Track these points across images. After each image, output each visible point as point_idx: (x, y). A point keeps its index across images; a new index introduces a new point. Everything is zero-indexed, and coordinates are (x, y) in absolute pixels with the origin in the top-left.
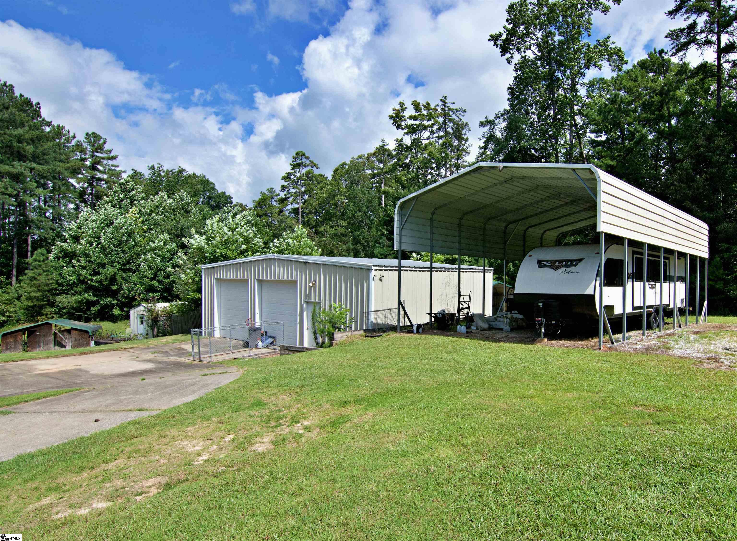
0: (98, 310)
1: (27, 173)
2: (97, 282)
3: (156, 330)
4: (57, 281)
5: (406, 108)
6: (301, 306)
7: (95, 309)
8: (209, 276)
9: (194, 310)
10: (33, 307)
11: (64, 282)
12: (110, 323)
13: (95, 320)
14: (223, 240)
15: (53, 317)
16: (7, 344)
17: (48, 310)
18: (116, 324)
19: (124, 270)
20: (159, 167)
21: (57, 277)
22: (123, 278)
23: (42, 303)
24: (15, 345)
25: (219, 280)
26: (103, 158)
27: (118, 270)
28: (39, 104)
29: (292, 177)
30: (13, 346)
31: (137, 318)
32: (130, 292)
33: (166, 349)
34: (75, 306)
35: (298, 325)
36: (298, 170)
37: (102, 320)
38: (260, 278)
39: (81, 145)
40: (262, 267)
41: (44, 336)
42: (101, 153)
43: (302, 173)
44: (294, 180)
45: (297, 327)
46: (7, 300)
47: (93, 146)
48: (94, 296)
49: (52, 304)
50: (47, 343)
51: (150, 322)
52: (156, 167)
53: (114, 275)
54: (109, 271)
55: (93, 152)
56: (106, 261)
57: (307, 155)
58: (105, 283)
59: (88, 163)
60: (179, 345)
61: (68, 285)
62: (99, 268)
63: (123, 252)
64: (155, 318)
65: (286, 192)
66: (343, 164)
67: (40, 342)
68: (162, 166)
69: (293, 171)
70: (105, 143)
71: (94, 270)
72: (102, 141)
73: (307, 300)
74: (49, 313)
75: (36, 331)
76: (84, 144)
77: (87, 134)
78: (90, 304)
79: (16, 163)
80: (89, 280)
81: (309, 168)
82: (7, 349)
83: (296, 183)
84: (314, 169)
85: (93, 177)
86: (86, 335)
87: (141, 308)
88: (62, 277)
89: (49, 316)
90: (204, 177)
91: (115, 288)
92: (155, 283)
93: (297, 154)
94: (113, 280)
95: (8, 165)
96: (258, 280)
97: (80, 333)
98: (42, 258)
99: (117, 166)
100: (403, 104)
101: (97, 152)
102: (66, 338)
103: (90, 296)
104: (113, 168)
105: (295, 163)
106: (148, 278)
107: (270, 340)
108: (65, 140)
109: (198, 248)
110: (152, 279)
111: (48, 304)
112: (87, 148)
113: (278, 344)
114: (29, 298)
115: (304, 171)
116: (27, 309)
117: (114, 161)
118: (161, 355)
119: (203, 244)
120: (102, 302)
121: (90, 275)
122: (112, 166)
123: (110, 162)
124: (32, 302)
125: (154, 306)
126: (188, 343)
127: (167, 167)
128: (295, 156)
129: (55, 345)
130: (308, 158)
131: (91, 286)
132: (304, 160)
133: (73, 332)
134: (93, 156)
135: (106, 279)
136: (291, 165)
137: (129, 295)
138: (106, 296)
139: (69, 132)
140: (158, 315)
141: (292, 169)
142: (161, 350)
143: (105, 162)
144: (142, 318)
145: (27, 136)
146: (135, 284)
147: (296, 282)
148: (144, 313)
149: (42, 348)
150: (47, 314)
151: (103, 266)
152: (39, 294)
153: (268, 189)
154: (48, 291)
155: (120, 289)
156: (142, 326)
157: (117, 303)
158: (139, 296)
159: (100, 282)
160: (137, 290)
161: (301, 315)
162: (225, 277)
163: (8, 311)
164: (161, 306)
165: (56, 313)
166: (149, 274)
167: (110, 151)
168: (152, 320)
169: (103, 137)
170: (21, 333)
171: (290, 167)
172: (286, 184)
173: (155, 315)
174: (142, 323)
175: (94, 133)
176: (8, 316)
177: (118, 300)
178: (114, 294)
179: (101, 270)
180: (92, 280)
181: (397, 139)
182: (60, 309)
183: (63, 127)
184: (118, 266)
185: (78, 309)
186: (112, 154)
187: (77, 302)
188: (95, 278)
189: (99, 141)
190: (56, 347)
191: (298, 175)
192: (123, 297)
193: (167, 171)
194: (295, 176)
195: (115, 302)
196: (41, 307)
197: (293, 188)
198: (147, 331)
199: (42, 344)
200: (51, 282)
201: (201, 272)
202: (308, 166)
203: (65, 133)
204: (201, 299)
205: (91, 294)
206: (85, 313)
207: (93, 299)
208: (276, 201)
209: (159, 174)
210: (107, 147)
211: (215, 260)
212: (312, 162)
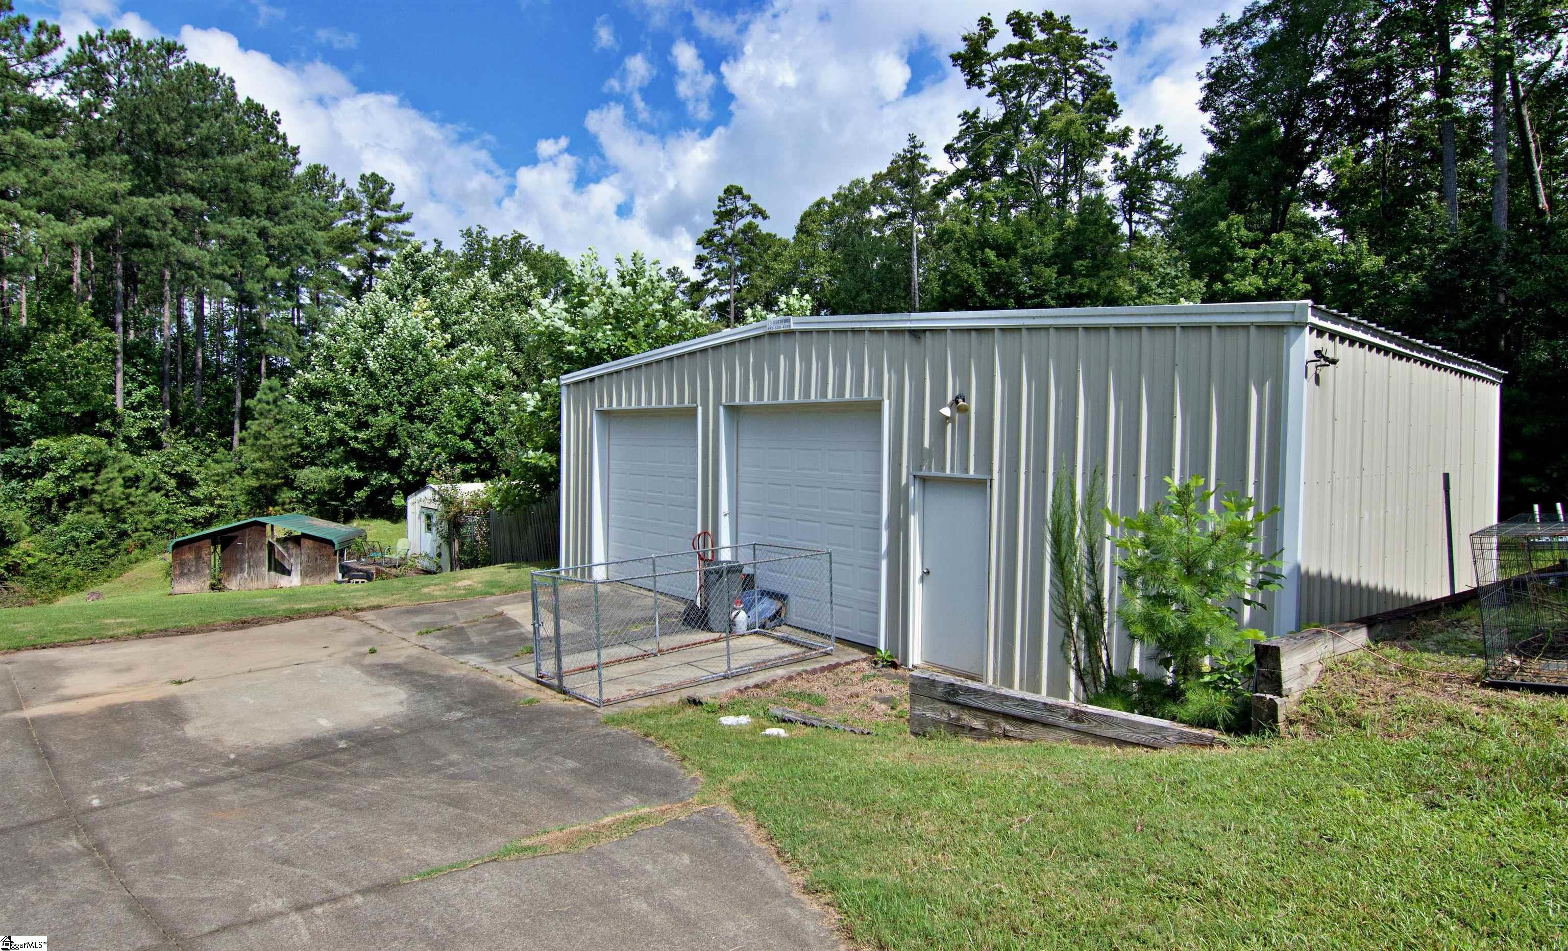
0: (368, 497)
1: (253, 238)
2: (364, 441)
3: (456, 545)
4: (300, 439)
5: (995, 32)
6: (899, 495)
7: (361, 495)
8: (579, 405)
9: (539, 499)
10: (261, 488)
11: (313, 443)
12: (388, 523)
13: (362, 517)
14: (611, 311)
15: (294, 509)
16: (182, 564)
17: (286, 495)
18: (398, 525)
19: (410, 418)
20: (479, 233)
21: (300, 434)
22: (410, 436)
23: (276, 481)
24: (197, 566)
25: (606, 415)
26: (389, 220)
27: (401, 418)
28: (277, 114)
29: (716, 239)
30: (193, 569)
31: (420, 518)
32: (422, 462)
33: (461, 618)
34: (327, 488)
35: (884, 564)
36: (728, 223)
37: (374, 516)
38: (737, 401)
39: (353, 197)
40: (745, 365)
41: (250, 548)
42: (386, 211)
43: (736, 229)
44: (721, 244)
45: (878, 569)
46: (218, 475)
47: (372, 197)
48: (360, 468)
49: (289, 483)
50: (254, 565)
51: (445, 525)
52: (475, 230)
53: (394, 428)
54: (385, 420)
55: (372, 210)
56: (379, 401)
57: (746, 192)
58: (377, 444)
59: (365, 231)
60: (499, 603)
61: (320, 447)
62: (366, 415)
63: (408, 383)
64: (455, 516)
65: (703, 270)
66: (819, 204)
67: (242, 562)
68: (484, 229)
69: (718, 227)
70: (391, 191)
71: (359, 420)
72: (387, 188)
73: (924, 473)
74: (288, 501)
75: (236, 537)
76: (357, 195)
77: (363, 177)
78: (352, 485)
79: (235, 220)
80: (351, 438)
81: (749, 218)
82: (182, 574)
83: (725, 251)
84: (759, 221)
85: (371, 255)
86: (328, 550)
87: (427, 494)
88: (308, 434)
89: (287, 507)
90: (557, 254)
91: (394, 453)
92: (469, 445)
93: (728, 191)
94: (391, 438)
95: (221, 222)
96: (727, 408)
97: (317, 544)
98: (271, 397)
99: (411, 235)
100: (989, 22)
101: (379, 209)
102: (290, 556)
103: (352, 469)
104: (404, 237)
105: (723, 209)
106: (455, 434)
107: (768, 606)
108: (328, 191)
109: (551, 334)
110: (463, 437)
111: (285, 484)
112: (361, 202)
113: (794, 619)
114: (256, 472)
115: (740, 224)
116: (251, 492)
117: (407, 224)
118: (442, 643)
119: (559, 323)
120: (373, 482)
121: (352, 428)
122: (403, 233)
123: (402, 228)
124: (258, 479)
125: (454, 489)
126: (523, 600)
127: (493, 233)
128: (722, 195)
129: (270, 569)
130: (748, 198)
131: (354, 449)
132: (740, 203)
133: (306, 543)
134: (371, 216)
135: (379, 436)
136: (715, 214)
137: (419, 468)
138: (380, 469)
139: (334, 177)
140: (461, 512)
141: (718, 222)
142: (447, 620)
143: (391, 227)
144: (429, 517)
145: (255, 171)
146: (431, 447)
147: (876, 407)
148: (433, 506)
149: (246, 575)
150: (283, 504)
151: (374, 410)
152: (268, 464)
153: (669, 270)
154: (286, 460)
155: (405, 455)
156: (429, 535)
157: (399, 484)
158: (437, 471)
159: (368, 441)
160: (434, 458)
161: (899, 527)
162: (624, 406)
163: (220, 495)
164: (468, 490)
165: (300, 501)
166: (459, 426)
167: (400, 207)
168: (449, 521)
169: (389, 180)
170: (209, 541)
171: (714, 219)
172: (705, 253)
173: (454, 510)
174: (429, 528)
175: (373, 174)
176: (221, 506)
177: (401, 478)
178: (395, 466)
179: (371, 419)
180: (356, 438)
181: (966, 113)
182: (306, 494)
183: (325, 169)
184: (401, 411)
185: (332, 494)
186: (405, 211)
187: (331, 480)
188: (361, 435)
189: (382, 188)
190: (273, 573)
191: (729, 233)
192: (411, 472)
193: (495, 239)
194: (723, 236)
195: (395, 481)
196: (276, 489)
197: (718, 262)
198: (439, 547)
199: (246, 565)
200: (289, 441)
201: (558, 395)
202: (747, 213)
203: (327, 178)
204: (556, 471)
205: (353, 464)
206: (343, 501)
207: (357, 475)
208: (683, 292)
209: (480, 245)
210: (395, 200)
211: (594, 358)
212: (754, 207)
